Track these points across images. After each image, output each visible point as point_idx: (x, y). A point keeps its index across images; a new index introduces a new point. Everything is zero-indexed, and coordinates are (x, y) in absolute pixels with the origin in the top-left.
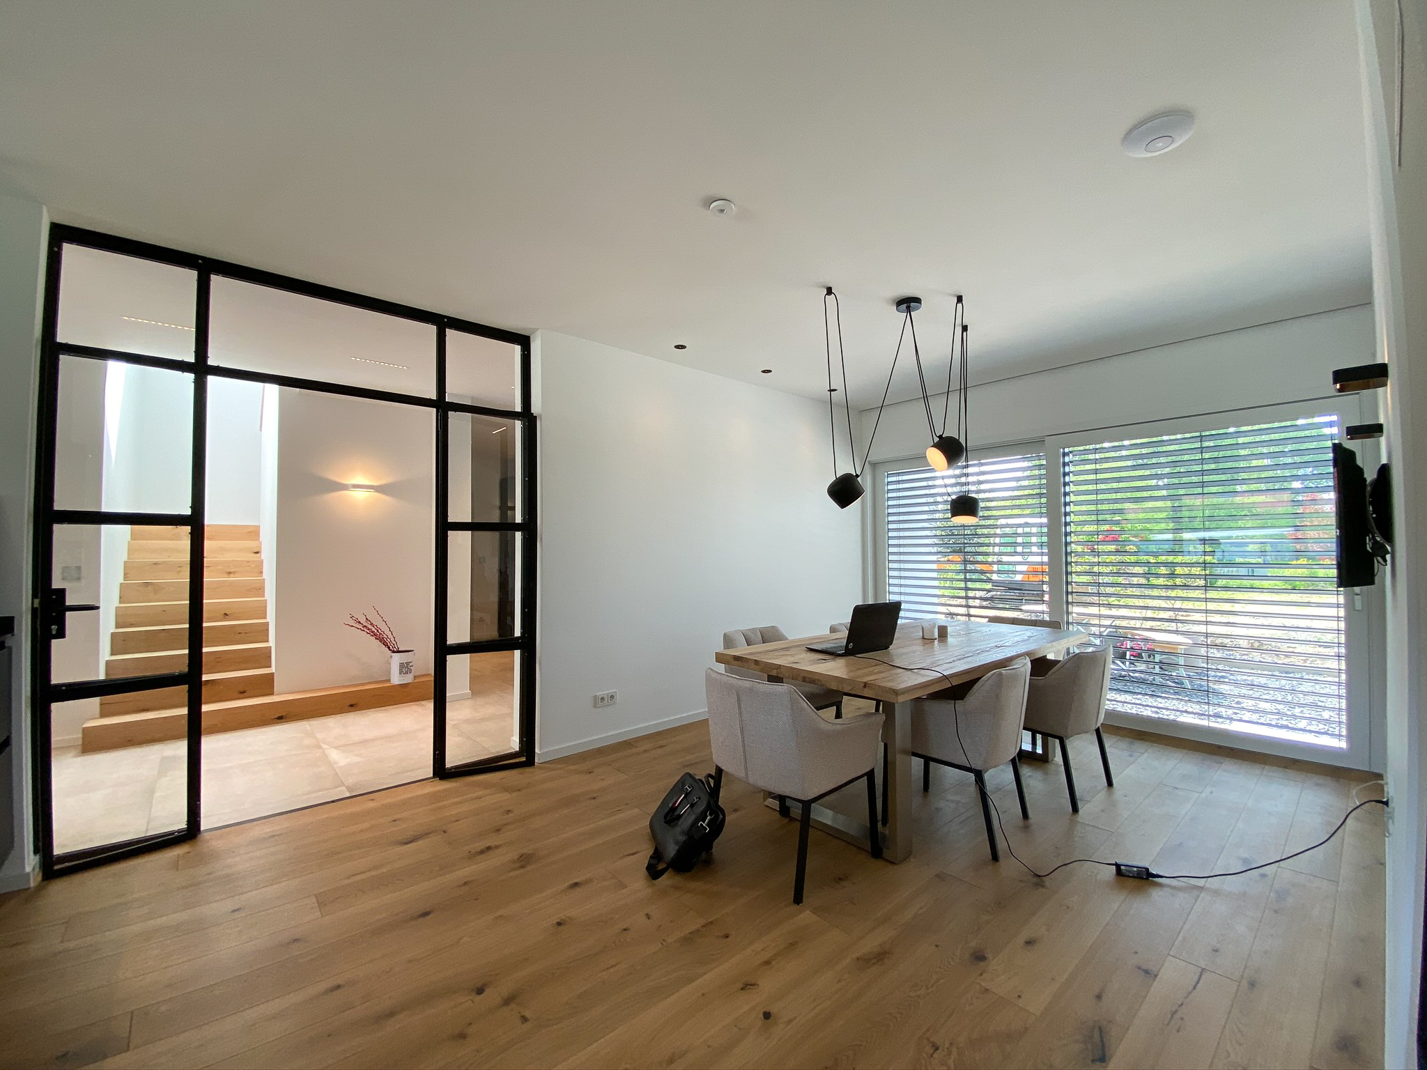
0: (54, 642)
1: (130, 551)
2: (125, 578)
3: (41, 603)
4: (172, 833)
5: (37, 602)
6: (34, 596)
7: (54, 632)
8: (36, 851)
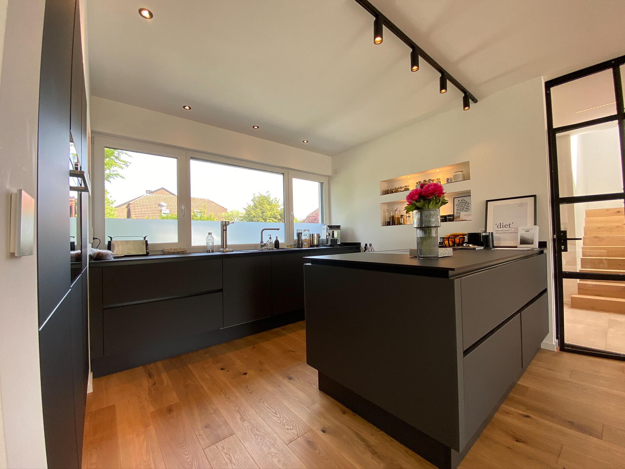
0: (563, 253)
1: (586, 222)
2: (585, 235)
3: (557, 236)
4: (620, 355)
5: (555, 236)
6: (554, 233)
7: (563, 249)
8: (557, 338)
